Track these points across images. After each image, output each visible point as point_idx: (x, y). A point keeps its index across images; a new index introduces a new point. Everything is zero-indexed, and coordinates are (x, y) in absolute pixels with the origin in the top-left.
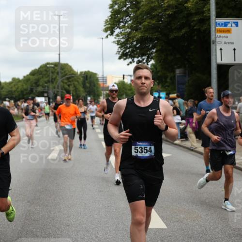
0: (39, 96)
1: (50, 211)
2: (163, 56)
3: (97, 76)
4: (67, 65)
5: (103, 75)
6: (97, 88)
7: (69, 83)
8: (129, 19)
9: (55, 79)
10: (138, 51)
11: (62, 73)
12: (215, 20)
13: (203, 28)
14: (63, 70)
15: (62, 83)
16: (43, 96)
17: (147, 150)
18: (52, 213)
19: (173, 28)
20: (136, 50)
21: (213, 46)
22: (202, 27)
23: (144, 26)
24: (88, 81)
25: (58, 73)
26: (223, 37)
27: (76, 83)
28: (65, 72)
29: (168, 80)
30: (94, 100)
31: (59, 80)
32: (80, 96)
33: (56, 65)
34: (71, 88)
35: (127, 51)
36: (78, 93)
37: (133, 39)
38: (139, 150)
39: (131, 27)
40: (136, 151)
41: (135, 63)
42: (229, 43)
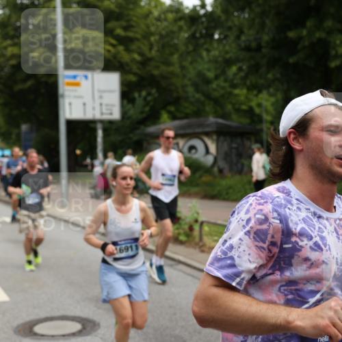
2: (7, 110)
12: (63, 72)
19: (18, 79)
29: (13, 136)
42: (79, 97)
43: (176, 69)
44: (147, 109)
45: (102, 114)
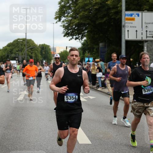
0: (12, 60)
1: (18, 133)
2: (92, 35)
3: (50, 47)
4: (30, 40)
5: (53, 47)
6: (50, 55)
7: (32, 52)
8: (71, 11)
9: (23, 49)
10: (76, 31)
11: (27, 45)
12: (125, 12)
13: (117, 18)
14: (28, 43)
15: (27, 52)
16: (15, 60)
17: (73, 98)
18: (19, 134)
19: (98, 17)
20: (75, 31)
21: (123, 29)
22: (117, 16)
23: (80, 16)
24: (44, 50)
25: (25, 45)
26: (129, 23)
27: (36, 52)
28: (29, 45)
29: (95, 50)
30: (48, 62)
31: (26, 49)
32: (39, 60)
33: (24, 40)
34: (33, 55)
35: (69, 31)
36: (37, 58)
37: (73, 24)
38: (69, 98)
39: (72, 16)
40: (67, 98)
41: (74, 39)
42: (133, 27)
45: (147, 37)
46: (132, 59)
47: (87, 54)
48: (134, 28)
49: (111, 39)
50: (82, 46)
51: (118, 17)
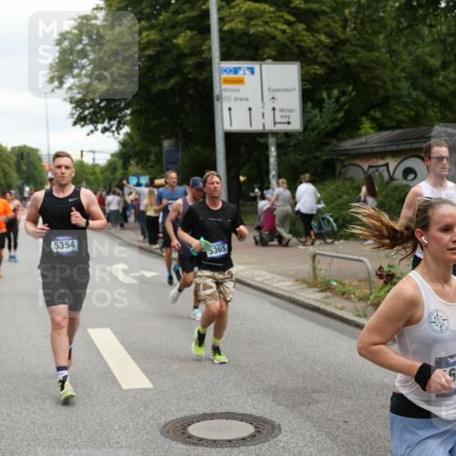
2: (143, 120)
3: (40, 154)
5: (48, 152)
6: (40, 172)
10: (103, 112)
12: (220, 64)
19: (157, 76)
20: (100, 112)
21: (217, 104)
22: (201, 74)
24: (25, 161)
27: (6, 165)
29: (152, 157)
35: (86, 112)
41: (99, 131)
42: (241, 99)
43: (383, 55)
44: (341, 115)
45: (275, 123)
46: (244, 176)
47: (133, 168)
48: (244, 102)
49: (190, 130)
50: (121, 147)
51: (204, 75)
